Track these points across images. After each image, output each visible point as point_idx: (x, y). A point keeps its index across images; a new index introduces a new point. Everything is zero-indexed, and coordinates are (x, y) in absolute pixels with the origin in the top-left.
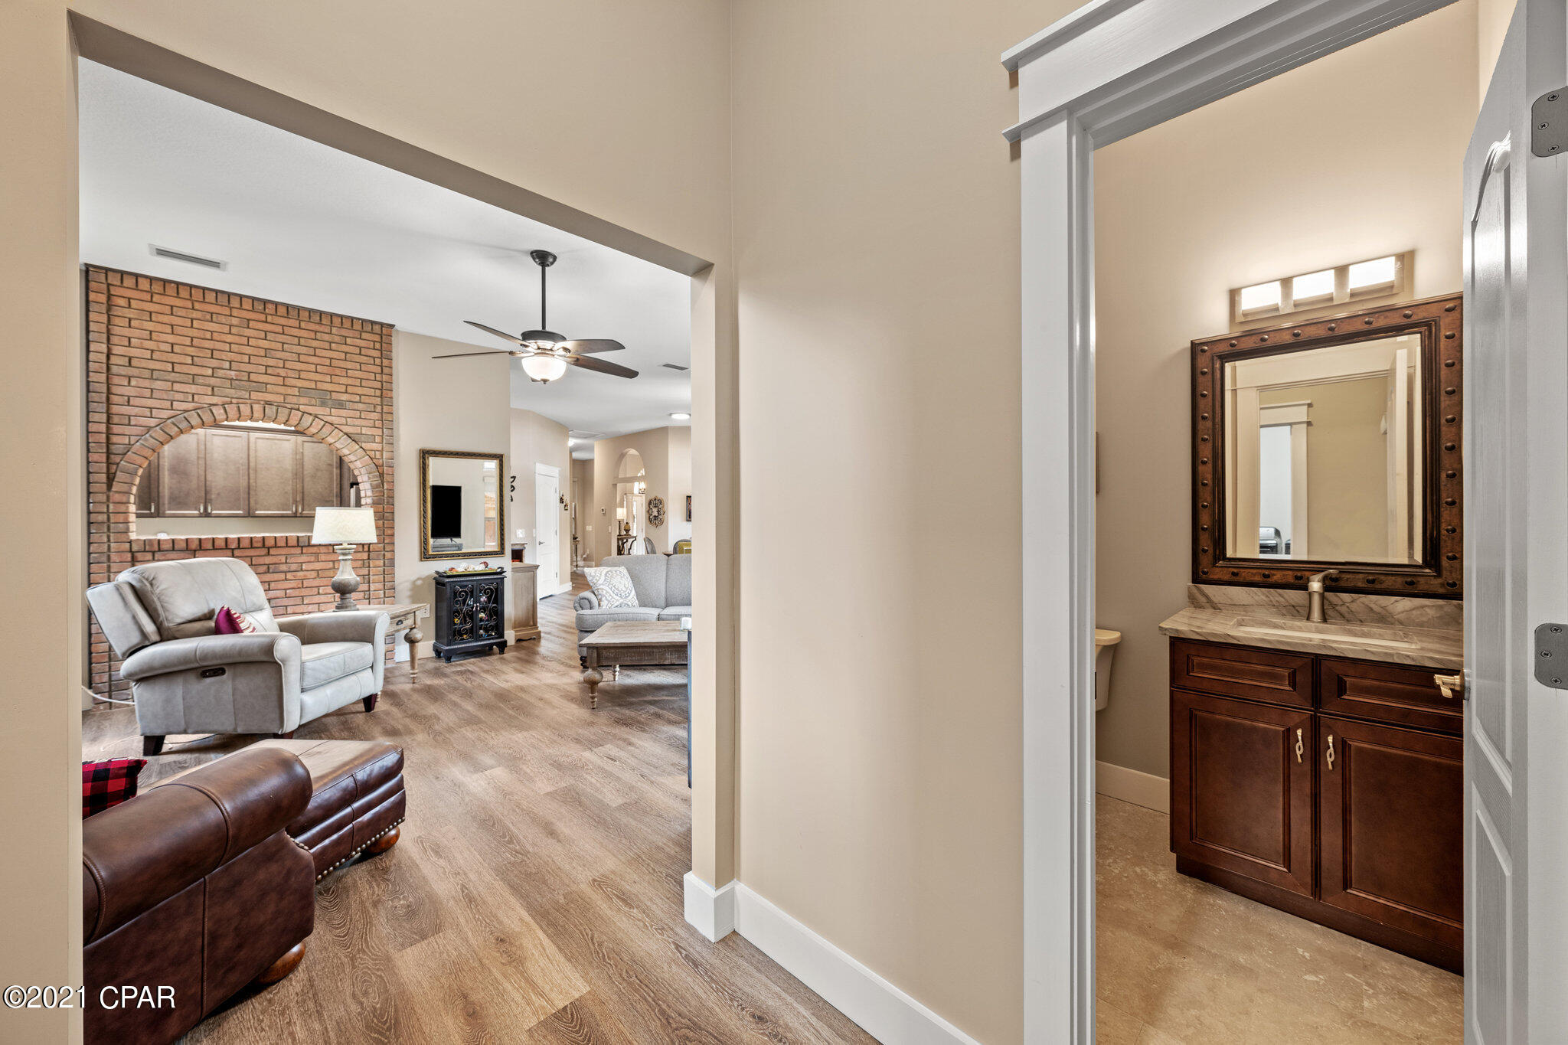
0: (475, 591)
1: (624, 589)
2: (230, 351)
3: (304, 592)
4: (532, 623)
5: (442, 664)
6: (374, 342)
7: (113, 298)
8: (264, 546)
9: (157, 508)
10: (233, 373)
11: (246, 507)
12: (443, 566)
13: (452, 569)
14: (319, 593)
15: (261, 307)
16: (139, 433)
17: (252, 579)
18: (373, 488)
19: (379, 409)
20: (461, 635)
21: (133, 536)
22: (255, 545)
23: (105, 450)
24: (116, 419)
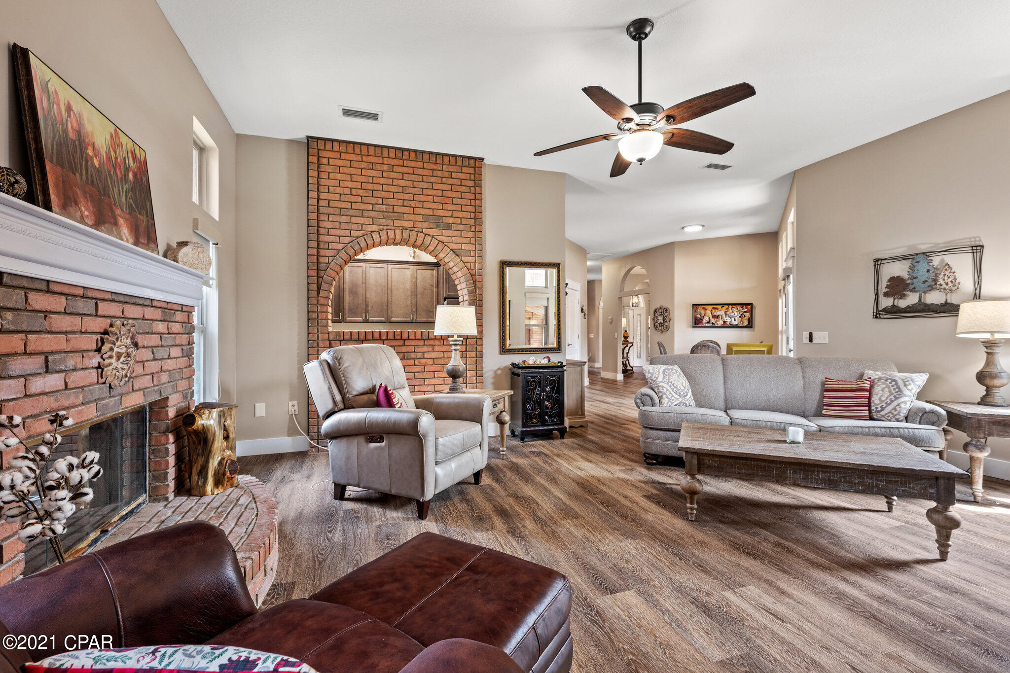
0: (542, 381)
1: (683, 388)
2: (382, 191)
3: (425, 375)
4: (580, 413)
5: (516, 442)
6: (470, 174)
7: (321, 159)
8: (401, 339)
9: (343, 317)
10: (384, 207)
11: (386, 317)
12: (518, 359)
13: (524, 362)
14: (434, 377)
15: (400, 155)
16: (333, 254)
17: (397, 363)
18: (470, 293)
19: (473, 229)
20: (531, 419)
21: (330, 329)
22: (396, 337)
23: (316, 268)
24: (322, 246)
